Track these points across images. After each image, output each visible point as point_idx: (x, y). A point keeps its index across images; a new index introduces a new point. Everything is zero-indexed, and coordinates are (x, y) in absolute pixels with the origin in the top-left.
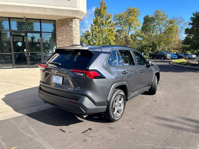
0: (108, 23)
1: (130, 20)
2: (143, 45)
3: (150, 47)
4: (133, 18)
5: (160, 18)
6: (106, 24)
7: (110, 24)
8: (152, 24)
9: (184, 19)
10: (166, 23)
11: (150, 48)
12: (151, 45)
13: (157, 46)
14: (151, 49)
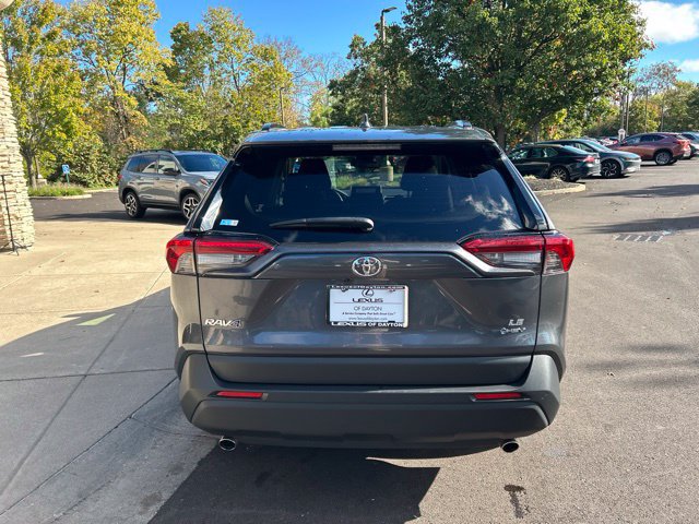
0: (43, 40)
1: (125, 34)
2: (191, 133)
3: (217, 138)
4: (134, 30)
5: (231, 38)
6: (32, 43)
7: (51, 46)
8: (206, 59)
9: (300, 48)
10: (249, 56)
11: (216, 143)
12: (220, 131)
13: (238, 136)
14: (221, 145)
